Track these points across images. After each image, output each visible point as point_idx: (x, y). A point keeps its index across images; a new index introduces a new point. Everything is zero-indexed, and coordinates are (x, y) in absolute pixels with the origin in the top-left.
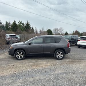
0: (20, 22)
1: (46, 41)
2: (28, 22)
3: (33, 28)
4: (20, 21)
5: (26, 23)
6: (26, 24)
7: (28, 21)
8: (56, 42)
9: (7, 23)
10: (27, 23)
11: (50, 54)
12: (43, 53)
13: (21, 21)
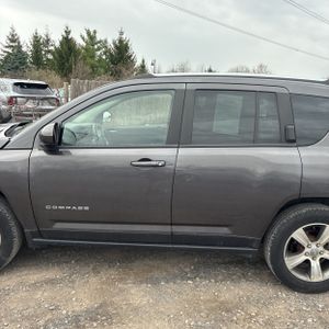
0: (92, 37)
1: (199, 125)
2: (124, 36)
3: (143, 67)
4: (88, 33)
5: (114, 43)
6: (116, 46)
7: (122, 33)
8: (289, 140)
9: (36, 39)
10: (121, 41)
11: (226, 241)
12: (167, 229)
13: (95, 32)
